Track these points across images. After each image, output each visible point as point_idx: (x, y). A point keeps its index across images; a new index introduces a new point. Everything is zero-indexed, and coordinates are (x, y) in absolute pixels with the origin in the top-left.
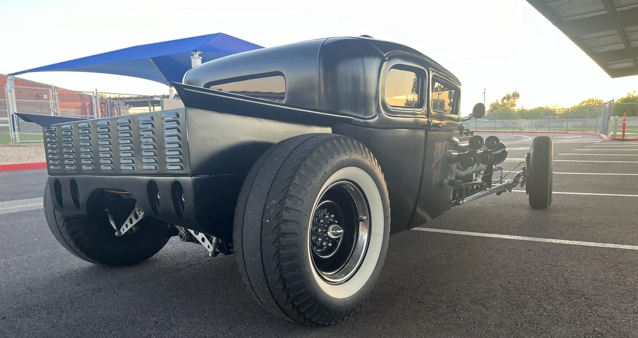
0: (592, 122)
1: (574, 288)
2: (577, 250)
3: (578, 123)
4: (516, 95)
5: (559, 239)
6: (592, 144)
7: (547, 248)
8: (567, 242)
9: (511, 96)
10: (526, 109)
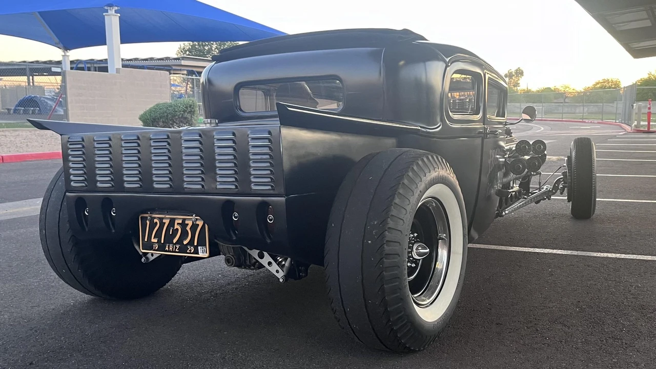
0: (609, 107)
1: (644, 304)
2: (636, 265)
3: (593, 108)
4: (519, 73)
5: (614, 253)
6: (615, 137)
7: (605, 263)
8: (623, 256)
9: (514, 73)
10: (533, 90)
